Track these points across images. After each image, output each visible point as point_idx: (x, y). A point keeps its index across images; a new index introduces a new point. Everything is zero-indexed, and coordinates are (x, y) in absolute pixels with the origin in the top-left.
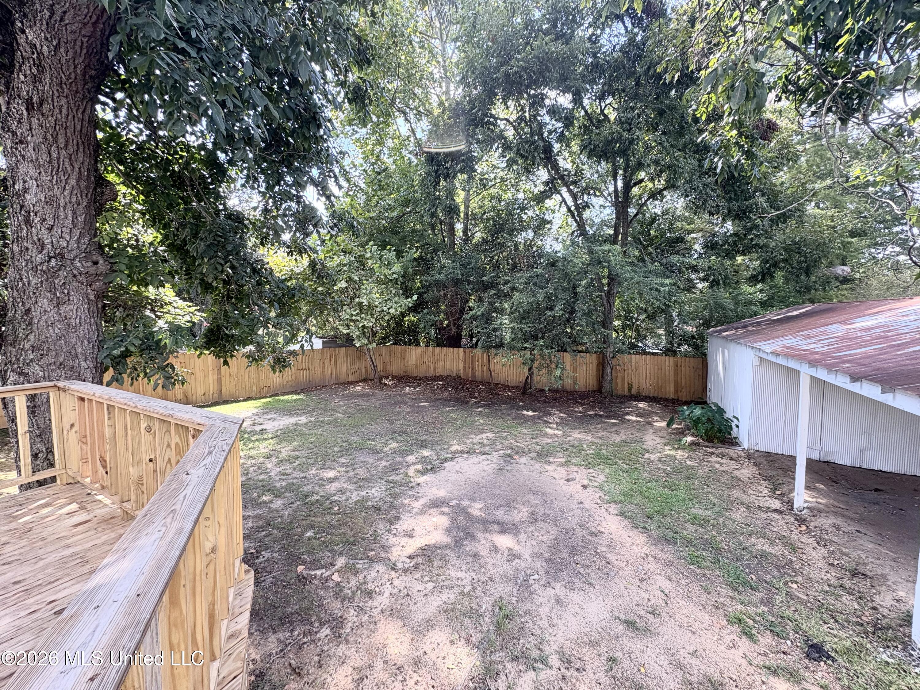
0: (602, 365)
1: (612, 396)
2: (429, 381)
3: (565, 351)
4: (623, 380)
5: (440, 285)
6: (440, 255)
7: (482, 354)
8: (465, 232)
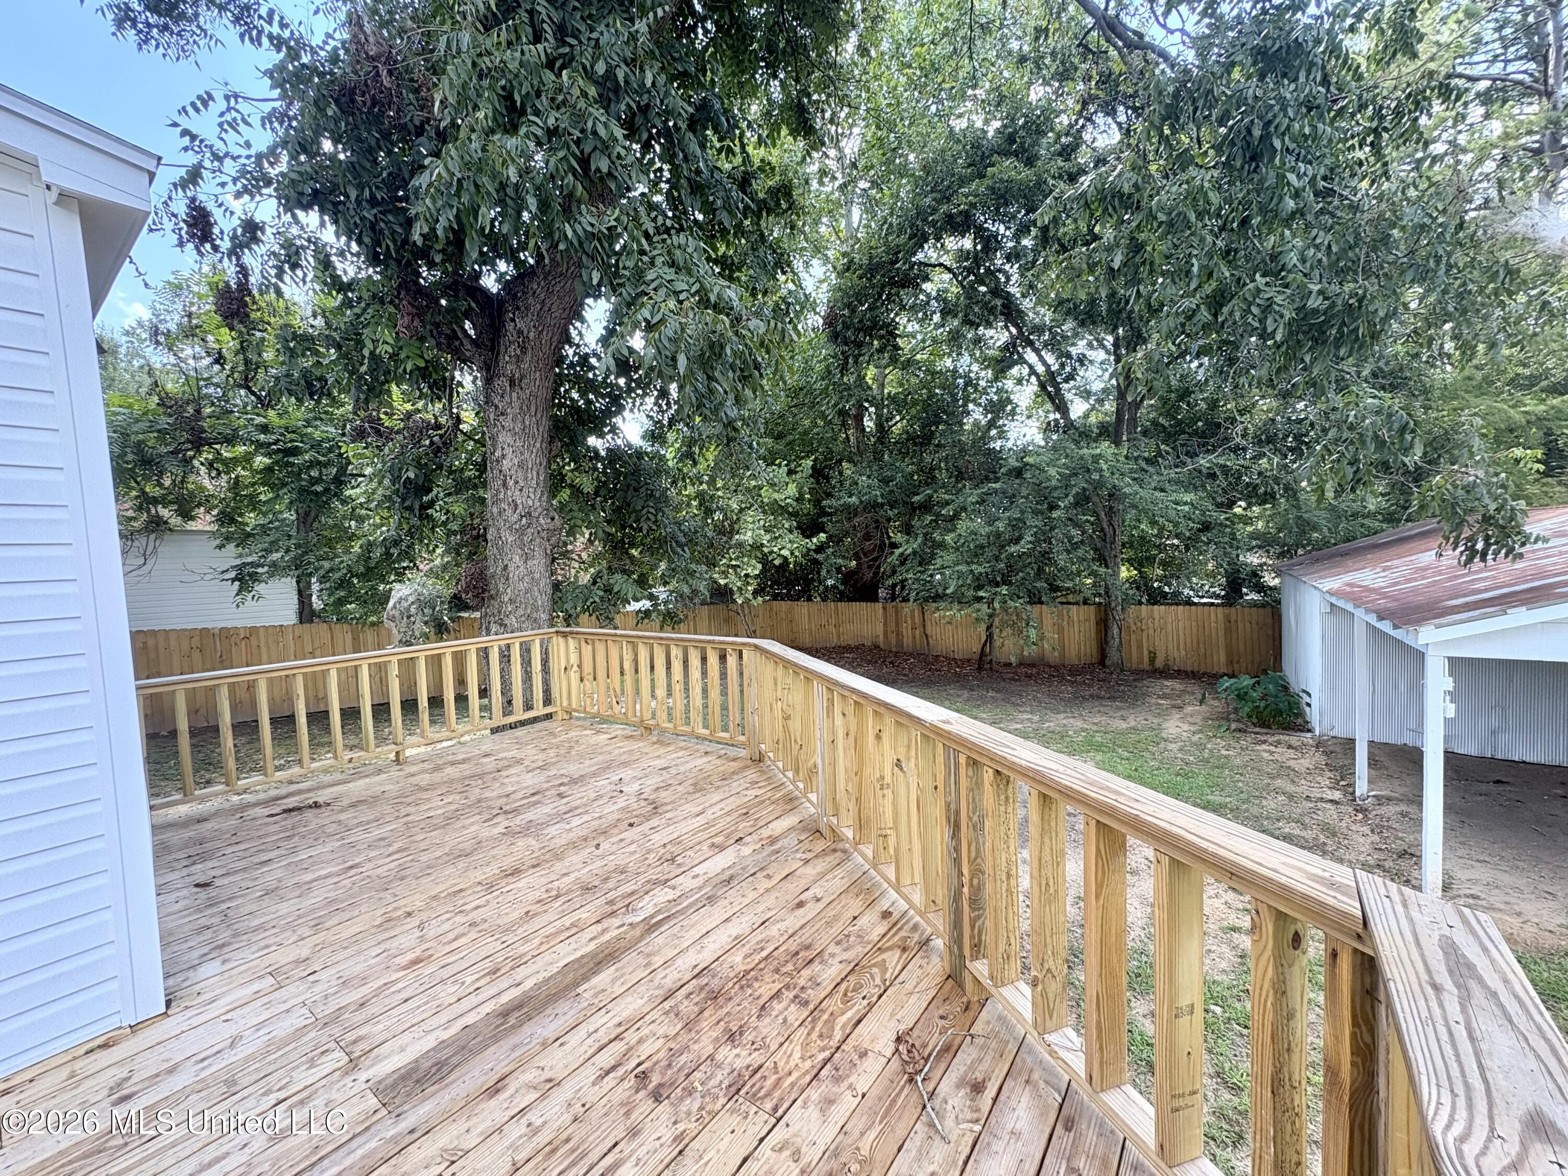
0: (1103, 623)
1: (1122, 670)
3: (1042, 603)
4: (1140, 646)
5: (850, 512)
6: (845, 464)
7: (912, 611)
8: (879, 425)
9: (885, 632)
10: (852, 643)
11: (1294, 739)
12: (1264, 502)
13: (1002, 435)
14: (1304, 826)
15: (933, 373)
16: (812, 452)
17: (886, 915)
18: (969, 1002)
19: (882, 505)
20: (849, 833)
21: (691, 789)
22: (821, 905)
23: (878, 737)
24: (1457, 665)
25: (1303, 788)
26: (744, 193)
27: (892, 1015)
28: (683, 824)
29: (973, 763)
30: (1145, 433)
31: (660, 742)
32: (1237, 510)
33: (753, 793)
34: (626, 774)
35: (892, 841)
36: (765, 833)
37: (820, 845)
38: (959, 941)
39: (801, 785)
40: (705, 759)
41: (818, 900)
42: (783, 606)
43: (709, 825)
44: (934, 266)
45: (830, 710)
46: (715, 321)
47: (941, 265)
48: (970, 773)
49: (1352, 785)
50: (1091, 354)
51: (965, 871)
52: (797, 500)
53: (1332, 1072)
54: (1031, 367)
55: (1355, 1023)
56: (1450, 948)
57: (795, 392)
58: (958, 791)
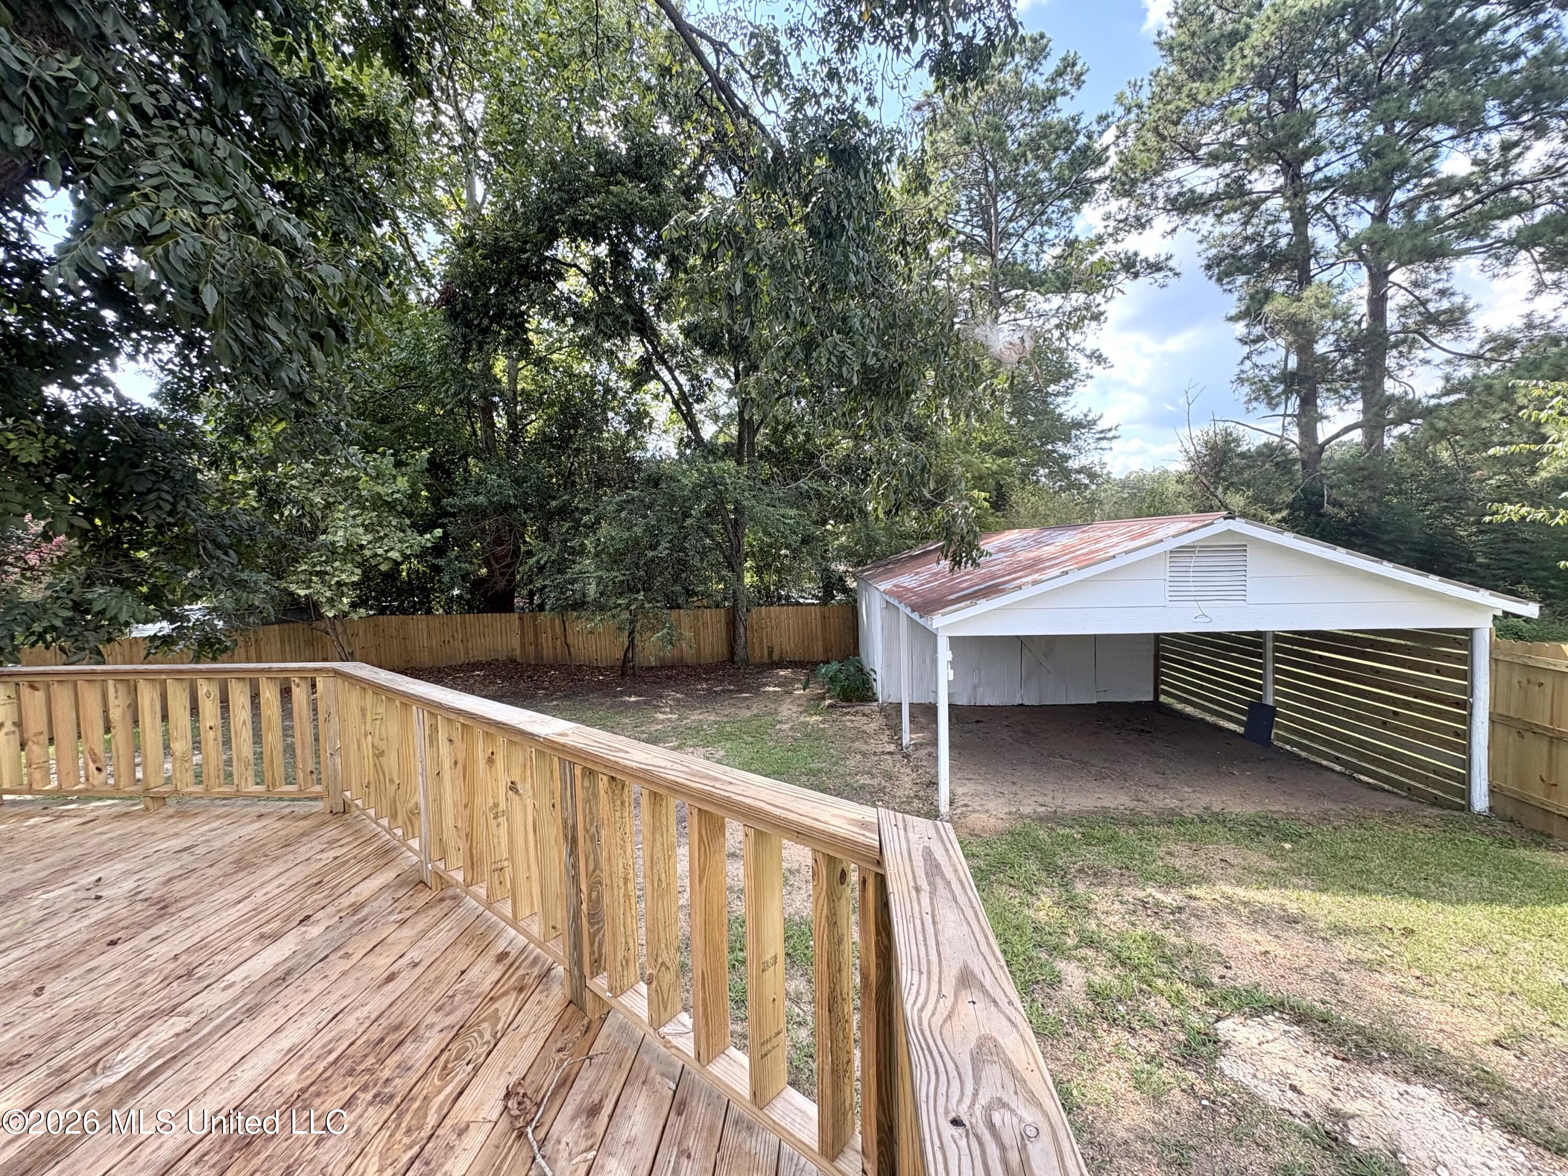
0: (732, 623)
1: (747, 665)
2: (458, 671)
3: (679, 608)
4: (761, 642)
5: (478, 513)
6: (472, 461)
7: (552, 620)
8: (512, 424)
9: (523, 645)
10: (483, 659)
11: (866, 709)
12: (847, 521)
13: (642, 447)
14: (873, 776)
15: (571, 375)
16: (430, 443)
17: (502, 957)
18: (590, 1023)
19: (516, 507)
20: (459, 876)
21: (229, 869)
22: (419, 970)
23: (490, 761)
24: (956, 642)
25: (873, 746)
26: (320, 114)
27: (502, 1070)
28: (213, 919)
29: (589, 773)
30: (761, 457)
31: (182, 815)
32: (829, 527)
33: (332, 854)
34: (108, 871)
35: (508, 873)
36: (346, 901)
37: (425, 896)
38: (579, 963)
39: (399, 832)
40: (258, 825)
41: (416, 965)
42: (393, 621)
43: (257, 911)
44: (570, 266)
45: (432, 739)
46: (263, 255)
47: (575, 266)
48: (586, 784)
49: (900, 738)
50: (718, 382)
51: (584, 887)
52: (410, 497)
53: (865, 977)
54: (665, 384)
55: (878, 933)
56: (928, 854)
57: (404, 370)
58: (574, 805)
